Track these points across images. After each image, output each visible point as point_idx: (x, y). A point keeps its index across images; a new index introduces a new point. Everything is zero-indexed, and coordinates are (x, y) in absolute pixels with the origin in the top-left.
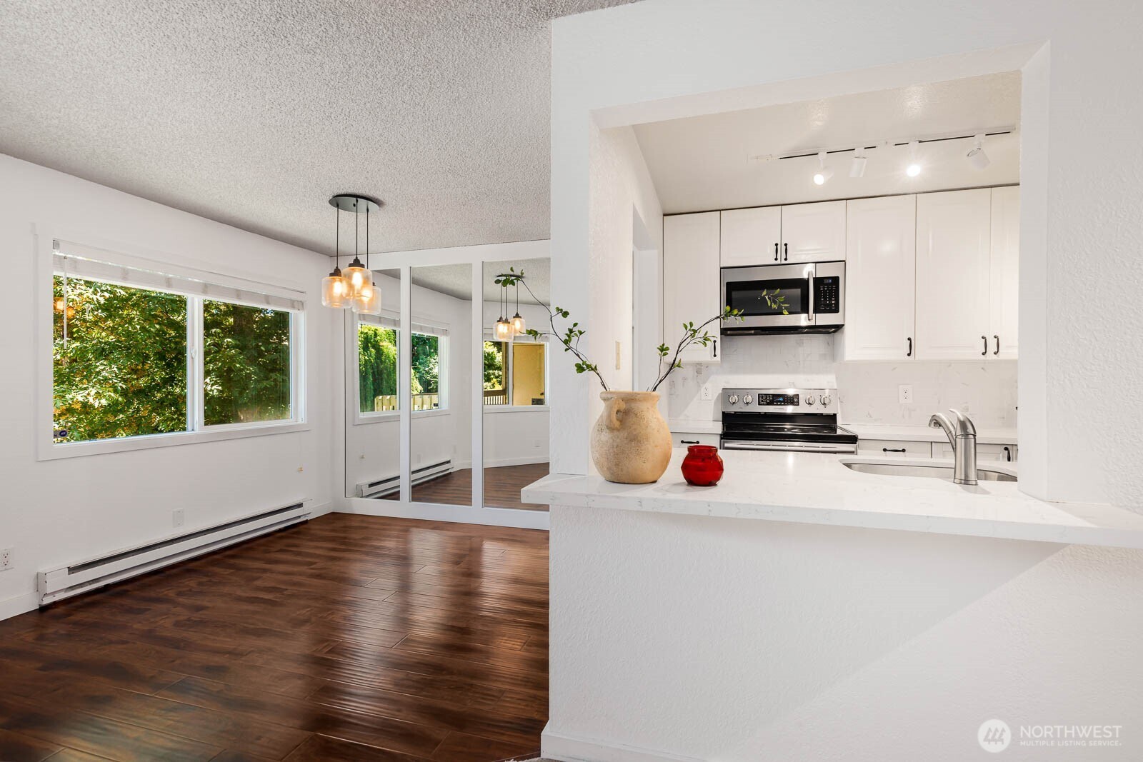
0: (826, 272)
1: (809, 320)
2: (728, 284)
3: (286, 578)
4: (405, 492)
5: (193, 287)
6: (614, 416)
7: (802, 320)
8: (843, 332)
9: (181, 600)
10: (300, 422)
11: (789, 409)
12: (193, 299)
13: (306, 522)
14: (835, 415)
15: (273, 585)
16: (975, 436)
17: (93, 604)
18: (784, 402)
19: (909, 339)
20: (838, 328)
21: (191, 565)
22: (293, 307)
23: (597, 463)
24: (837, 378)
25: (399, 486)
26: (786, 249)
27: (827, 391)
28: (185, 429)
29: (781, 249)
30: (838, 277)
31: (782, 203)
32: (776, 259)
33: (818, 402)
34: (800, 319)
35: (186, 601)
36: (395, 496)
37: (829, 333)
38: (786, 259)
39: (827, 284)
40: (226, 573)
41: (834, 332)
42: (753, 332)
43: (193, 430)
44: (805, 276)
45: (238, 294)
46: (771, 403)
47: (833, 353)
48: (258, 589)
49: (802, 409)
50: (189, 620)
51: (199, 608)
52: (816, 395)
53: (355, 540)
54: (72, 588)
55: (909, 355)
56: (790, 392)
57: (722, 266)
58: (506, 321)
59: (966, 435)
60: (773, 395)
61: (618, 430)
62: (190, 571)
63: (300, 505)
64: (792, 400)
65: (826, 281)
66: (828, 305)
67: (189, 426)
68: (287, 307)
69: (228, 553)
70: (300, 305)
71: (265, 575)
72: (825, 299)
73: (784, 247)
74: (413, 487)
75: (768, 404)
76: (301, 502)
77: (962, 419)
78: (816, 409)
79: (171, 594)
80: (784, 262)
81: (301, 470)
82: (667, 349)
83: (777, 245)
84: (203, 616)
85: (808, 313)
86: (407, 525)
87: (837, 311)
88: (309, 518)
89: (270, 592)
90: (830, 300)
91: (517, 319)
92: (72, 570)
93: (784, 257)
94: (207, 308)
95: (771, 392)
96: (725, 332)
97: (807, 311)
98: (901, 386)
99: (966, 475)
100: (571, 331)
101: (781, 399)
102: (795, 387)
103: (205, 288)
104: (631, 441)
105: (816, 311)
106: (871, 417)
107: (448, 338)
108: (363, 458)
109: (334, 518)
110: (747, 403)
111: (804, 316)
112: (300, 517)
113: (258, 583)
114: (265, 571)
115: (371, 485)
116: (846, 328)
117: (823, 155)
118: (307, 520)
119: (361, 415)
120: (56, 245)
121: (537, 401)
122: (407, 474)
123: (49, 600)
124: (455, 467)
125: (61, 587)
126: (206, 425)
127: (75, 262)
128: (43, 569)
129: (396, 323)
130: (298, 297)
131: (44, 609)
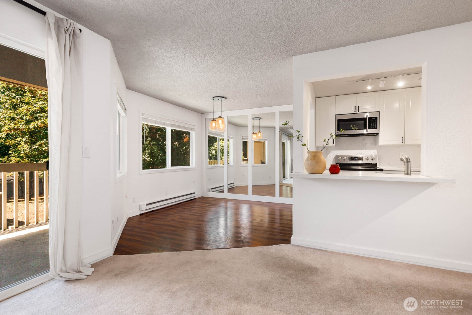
0: (373, 115)
1: (367, 131)
2: (338, 120)
3: (200, 211)
4: (226, 190)
5: (168, 125)
6: (312, 157)
7: (365, 132)
8: (379, 135)
9: (175, 214)
10: (193, 167)
11: (360, 162)
12: (168, 129)
13: (195, 199)
14: (376, 164)
16: (410, 162)
18: (358, 159)
19: (403, 137)
20: (377, 134)
22: (192, 130)
23: (307, 169)
24: (377, 151)
25: (224, 189)
26: (359, 108)
27: (374, 155)
28: (166, 168)
29: (357, 108)
30: (377, 117)
31: (357, 93)
32: (355, 111)
33: (370, 159)
34: (364, 131)
35: (177, 214)
36: (223, 192)
37: (374, 136)
38: (358, 111)
39: (373, 119)
41: (376, 135)
42: (347, 136)
44: (365, 117)
45: (179, 127)
46: (353, 160)
47: (376, 143)
49: (365, 161)
51: (181, 216)
52: (369, 157)
54: (146, 210)
55: (402, 143)
56: (360, 156)
57: (336, 114)
58: (256, 134)
59: (408, 162)
60: (354, 157)
61: (313, 160)
63: (194, 193)
64: (360, 159)
65: (373, 118)
66: (373, 126)
67: (167, 167)
68: (189, 130)
70: (193, 130)
72: (372, 124)
73: (358, 107)
74: (228, 189)
75: (352, 160)
77: (407, 157)
78: (370, 161)
80: (358, 112)
81: (194, 182)
82: (326, 140)
83: (355, 107)
85: (366, 129)
86: (226, 200)
87: (376, 128)
89: (197, 213)
90: (374, 125)
92: (147, 205)
93: (358, 110)
94: (172, 130)
95: (353, 156)
96: (337, 136)
97: (366, 128)
98: (400, 154)
99: (408, 172)
100: (299, 136)
101: (357, 158)
102: (362, 154)
103: (172, 125)
104: (316, 163)
105: (369, 128)
106: (390, 164)
109: (202, 198)
110: (345, 160)
111: (365, 130)
112: (194, 197)
113: (193, 212)
114: (193, 209)
115: (212, 189)
116: (380, 134)
117: (370, 80)
119: (209, 166)
120: (143, 115)
121: (263, 162)
122: (227, 185)
123: (142, 212)
124: (235, 185)
125: (145, 209)
126: (171, 166)
127: (146, 119)
128: (141, 204)
129: (218, 135)
130: (193, 127)
131: (141, 215)
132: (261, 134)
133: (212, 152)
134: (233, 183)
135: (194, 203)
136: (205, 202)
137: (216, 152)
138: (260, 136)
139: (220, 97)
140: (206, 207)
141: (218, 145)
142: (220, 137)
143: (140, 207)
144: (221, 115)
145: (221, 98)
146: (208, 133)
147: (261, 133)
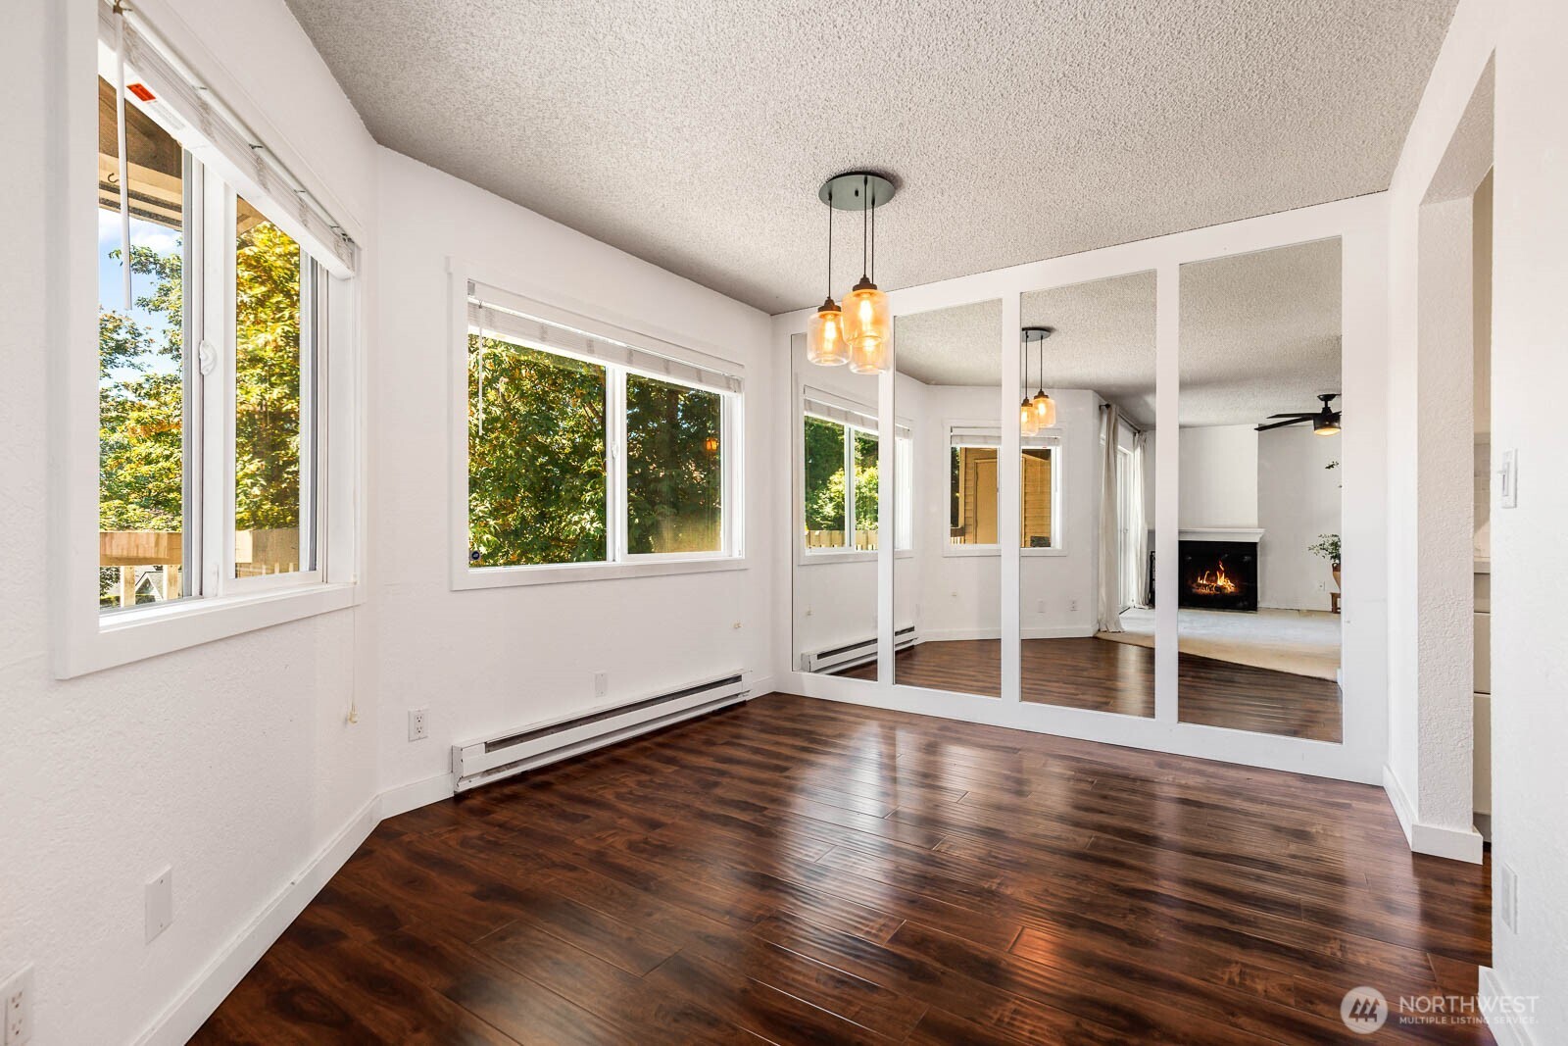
3: (758, 788)
4: (885, 661)
5: (611, 353)
9: (623, 806)
10: (736, 555)
12: (614, 371)
13: (743, 704)
15: (744, 798)
17: (513, 798)
21: (619, 752)
22: (729, 388)
25: (876, 653)
28: (605, 559)
35: (630, 809)
36: (866, 670)
40: (670, 771)
43: (614, 560)
45: (667, 366)
48: (723, 802)
50: (646, 841)
51: (654, 825)
53: (827, 736)
54: (488, 772)
58: (1027, 403)
62: (618, 761)
63: (737, 679)
67: (609, 553)
68: (716, 385)
69: (660, 739)
70: (735, 385)
71: (725, 780)
74: (897, 653)
76: (739, 673)
79: (609, 795)
81: (737, 626)
84: (665, 839)
88: (747, 698)
89: (744, 810)
91: (1041, 399)
92: (491, 746)
94: (632, 381)
103: (630, 356)
107: (911, 442)
108: (809, 614)
109: (778, 700)
112: (737, 695)
113: (719, 791)
114: (722, 773)
115: (821, 656)
118: (745, 701)
119: (808, 552)
120: (471, 288)
121: (1042, 541)
122: (890, 634)
123: (464, 787)
124: (920, 637)
125: (478, 769)
126: (629, 553)
127: (490, 312)
128: (459, 741)
129: (847, 416)
130: (736, 373)
131: (459, 798)
132: (1048, 407)
133: (821, 507)
134: (911, 629)
135: (734, 730)
136: (788, 725)
137: (840, 507)
138: (1047, 415)
139: (866, 173)
140: (788, 758)
141: (846, 481)
142: (855, 427)
143: (454, 756)
144: (869, 276)
145: (869, 177)
146: (802, 405)
147: (1050, 401)
